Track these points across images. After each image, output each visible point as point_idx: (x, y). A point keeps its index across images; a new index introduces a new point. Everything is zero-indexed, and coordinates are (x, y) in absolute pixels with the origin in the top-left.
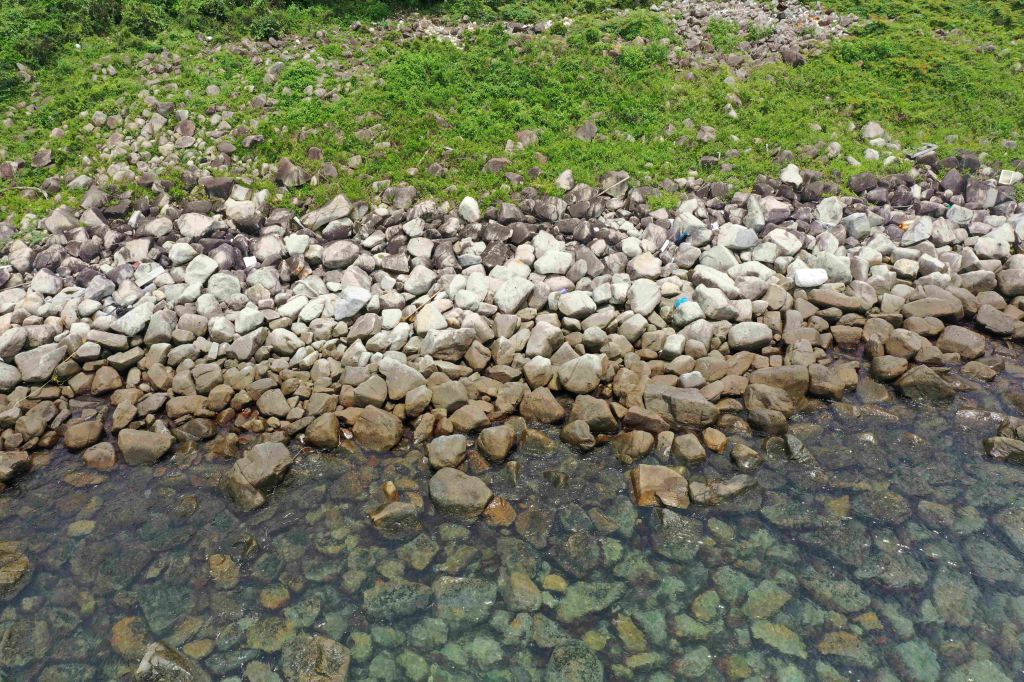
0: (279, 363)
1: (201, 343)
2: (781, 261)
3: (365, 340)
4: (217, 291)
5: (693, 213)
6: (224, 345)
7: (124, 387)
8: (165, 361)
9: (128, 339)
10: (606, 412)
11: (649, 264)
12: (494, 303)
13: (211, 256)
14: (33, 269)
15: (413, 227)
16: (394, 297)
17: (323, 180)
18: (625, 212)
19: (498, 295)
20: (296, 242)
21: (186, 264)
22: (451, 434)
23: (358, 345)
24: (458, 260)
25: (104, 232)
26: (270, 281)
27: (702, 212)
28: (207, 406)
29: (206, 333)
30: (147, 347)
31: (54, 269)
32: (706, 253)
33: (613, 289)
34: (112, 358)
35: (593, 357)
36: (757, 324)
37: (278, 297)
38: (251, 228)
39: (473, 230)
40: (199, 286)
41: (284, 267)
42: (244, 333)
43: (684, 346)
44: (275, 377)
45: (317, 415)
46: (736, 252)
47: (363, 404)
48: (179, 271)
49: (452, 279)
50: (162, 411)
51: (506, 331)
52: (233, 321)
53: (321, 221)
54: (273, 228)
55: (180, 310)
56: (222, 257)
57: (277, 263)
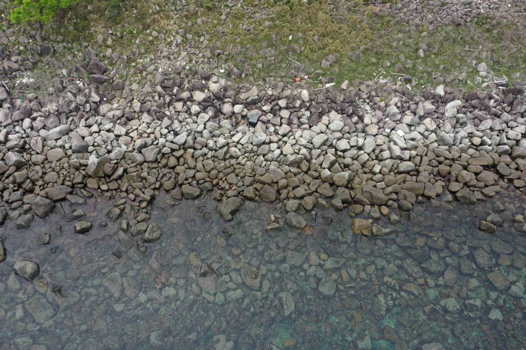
0: (233, 161)
1: (205, 150)
2: (426, 133)
3: (264, 156)
4: (210, 129)
5: (396, 105)
6: (213, 152)
7: (179, 165)
8: (193, 157)
9: (180, 146)
10: (348, 197)
11: (373, 130)
12: (312, 143)
13: (207, 113)
14: (141, 112)
15: (282, 103)
16: (275, 138)
17: (246, 75)
18: (368, 101)
19: (314, 141)
20: (238, 108)
21: (197, 115)
22: (294, 198)
23: (262, 158)
24: (300, 122)
25: (164, 96)
26: (229, 126)
27: (399, 104)
28: (209, 177)
29: (206, 146)
30: (185, 149)
31: (149, 112)
32: (397, 126)
33: (357, 141)
34: (174, 153)
35: (346, 174)
36: (410, 163)
37: (232, 133)
38: (220, 97)
39: (306, 106)
40: (203, 126)
41: (234, 120)
42: (220, 148)
43: (381, 170)
44: (232, 168)
45: (248, 186)
46: (409, 126)
47: (264, 183)
48: (194, 117)
49: (297, 131)
50: (194, 177)
51: (315, 157)
52: (216, 142)
53: (246, 97)
54: (229, 100)
55: (197, 135)
56: (210, 113)
57: (230, 117)
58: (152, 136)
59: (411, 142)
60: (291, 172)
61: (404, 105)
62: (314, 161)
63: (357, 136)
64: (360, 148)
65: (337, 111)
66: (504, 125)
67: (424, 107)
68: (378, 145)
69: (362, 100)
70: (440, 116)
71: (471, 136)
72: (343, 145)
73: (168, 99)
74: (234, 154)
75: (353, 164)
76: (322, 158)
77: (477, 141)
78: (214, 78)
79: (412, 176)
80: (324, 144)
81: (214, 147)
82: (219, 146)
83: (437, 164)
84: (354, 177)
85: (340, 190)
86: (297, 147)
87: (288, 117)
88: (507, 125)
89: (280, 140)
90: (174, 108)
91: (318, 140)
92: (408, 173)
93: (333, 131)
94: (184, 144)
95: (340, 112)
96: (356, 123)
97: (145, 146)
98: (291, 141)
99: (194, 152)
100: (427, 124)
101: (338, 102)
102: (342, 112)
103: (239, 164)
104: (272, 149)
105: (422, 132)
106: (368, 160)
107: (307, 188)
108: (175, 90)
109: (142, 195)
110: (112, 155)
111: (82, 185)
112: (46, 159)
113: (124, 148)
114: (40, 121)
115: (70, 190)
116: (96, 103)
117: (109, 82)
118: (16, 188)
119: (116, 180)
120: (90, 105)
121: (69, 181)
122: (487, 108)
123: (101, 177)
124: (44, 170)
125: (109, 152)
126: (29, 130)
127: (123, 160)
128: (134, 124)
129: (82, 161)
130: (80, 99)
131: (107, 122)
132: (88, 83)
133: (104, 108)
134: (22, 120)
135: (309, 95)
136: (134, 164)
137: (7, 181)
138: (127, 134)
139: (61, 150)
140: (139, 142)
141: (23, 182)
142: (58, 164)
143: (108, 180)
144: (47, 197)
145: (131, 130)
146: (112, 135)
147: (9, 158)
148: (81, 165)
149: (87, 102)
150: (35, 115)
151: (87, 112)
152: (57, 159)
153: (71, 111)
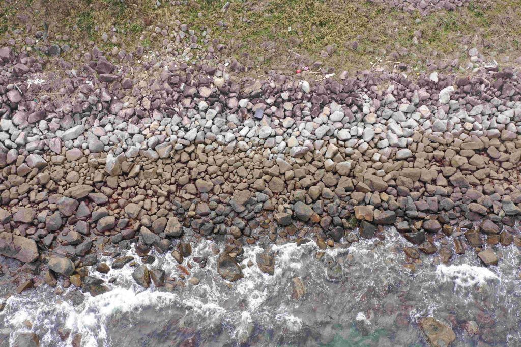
0: (242, 155)
1: (215, 145)
2: (422, 120)
3: (271, 148)
4: (218, 124)
5: (392, 93)
6: (223, 146)
7: (191, 160)
8: (203, 152)
9: (191, 142)
10: (351, 185)
11: (372, 118)
12: (315, 135)
13: (213, 108)
14: (152, 109)
15: (285, 95)
16: (280, 131)
17: (249, 69)
18: (366, 90)
19: (316, 132)
20: (243, 102)
21: (205, 112)
22: (300, 188)
23: (268, 151)
24: (302, 113)
25: (172, 92)
26: (236, 121)
27: (395, 92)
28: (220, 171)
29: (215, 141)
30: (196, 145)
31: (158, 109)
32: (395, 114)
33: (357, 130)
34: (186, 149)
35: (349, 163)
36: (407, 150)
37: (239, 127)
38: (225, 92)
39: (307, 97)
40: (211, 121)
41: (240, 114)
42: (229, 143)
43: (380, 158)
44: (242, 161)
45: (257, 178)
46: (406, 113)
47: (272, 175)
48: (203, 113)
49: (300, 123)
50: (206, 171)
51: (319, 148)
52: (224, 136)
53: (251, 90)
54: (234, 94)
55: (206, 130)
56: (218, 109)
57: (237, 111)
58: (164, 133)
59: (407, 129)
60: (296, 163)
61: (401, 92)
62: (317, 152)
63: (357, 125)
64: (360, 138)
65: (337, 101)
66: (494, 109)
67: (419, 94)
68: (377, 134)
69: (360, 89)
70: (434, 102)
71: (463, 121)
72: (344, 134)
73: (176, 96)
74: (242, 148)
75: (354, 153)
76: (324, 148)
77: (469, 126)
78: (219, 73)
79: (409, 162)
80: (326, 135)
81: (224, 142)
82: (228, 140)
83: (432, 149)
84: (355, 165)
85: (344, 178)
86: (301, 139)
87: (291, 109)
88: (497, 108)
89: (285, 132)
90: (183, 105)
91: (320, 132)
92: (405, 159)
93: (335, 122)
94: (195, 140)
95: (340, 102)
96: (356, 113)
97: (158, 143)
98: (296, 133)
99: (204, 148)
100: (422, 112)
101: (338, 93)
102: (341, 102)
103: (248, 157)
104: (277, 142)
105: (417, 119)
106: (368, 149)
107: (311, 177)
108: (182, 86)
109: (159, 191)
110: (128, 153)
111: (103, 183)
112: (66, 159)
113: (138, 146)
114: (56, 122)
115: (91, 188)
116: (107, 102)
117: (118, 81)
118: (40, 189)
119: (134, 177)
120: (102, 105)
121: (90, 180)
122: (478, 93)
123: (120, 175)
124: (65, 170)
125: (125, 150)
126: (46, 131)
127: (138, 158)
128: (145, 122)
129: (100, 160)
130: (92, 98)
131: (120, 121)
132: (98, 82)
133: (115, 107)
134: (38, 122)
135: (311, 86)
136: (150, 161)
137: (31, 182)
138: (140, 132)
139: (78, 150)
140: (152, 140)
141: (47, 183)
142: (77, 164)
143: (126, 178)
144: (71, 197)
145: (144, 128)
146: (126, 134)
147: (31, 161)
148: (99, 164)
149: (99, 102)
150: (50, 116)
151: (100, 112)
152: (75, 159)
153: (84, 112)
